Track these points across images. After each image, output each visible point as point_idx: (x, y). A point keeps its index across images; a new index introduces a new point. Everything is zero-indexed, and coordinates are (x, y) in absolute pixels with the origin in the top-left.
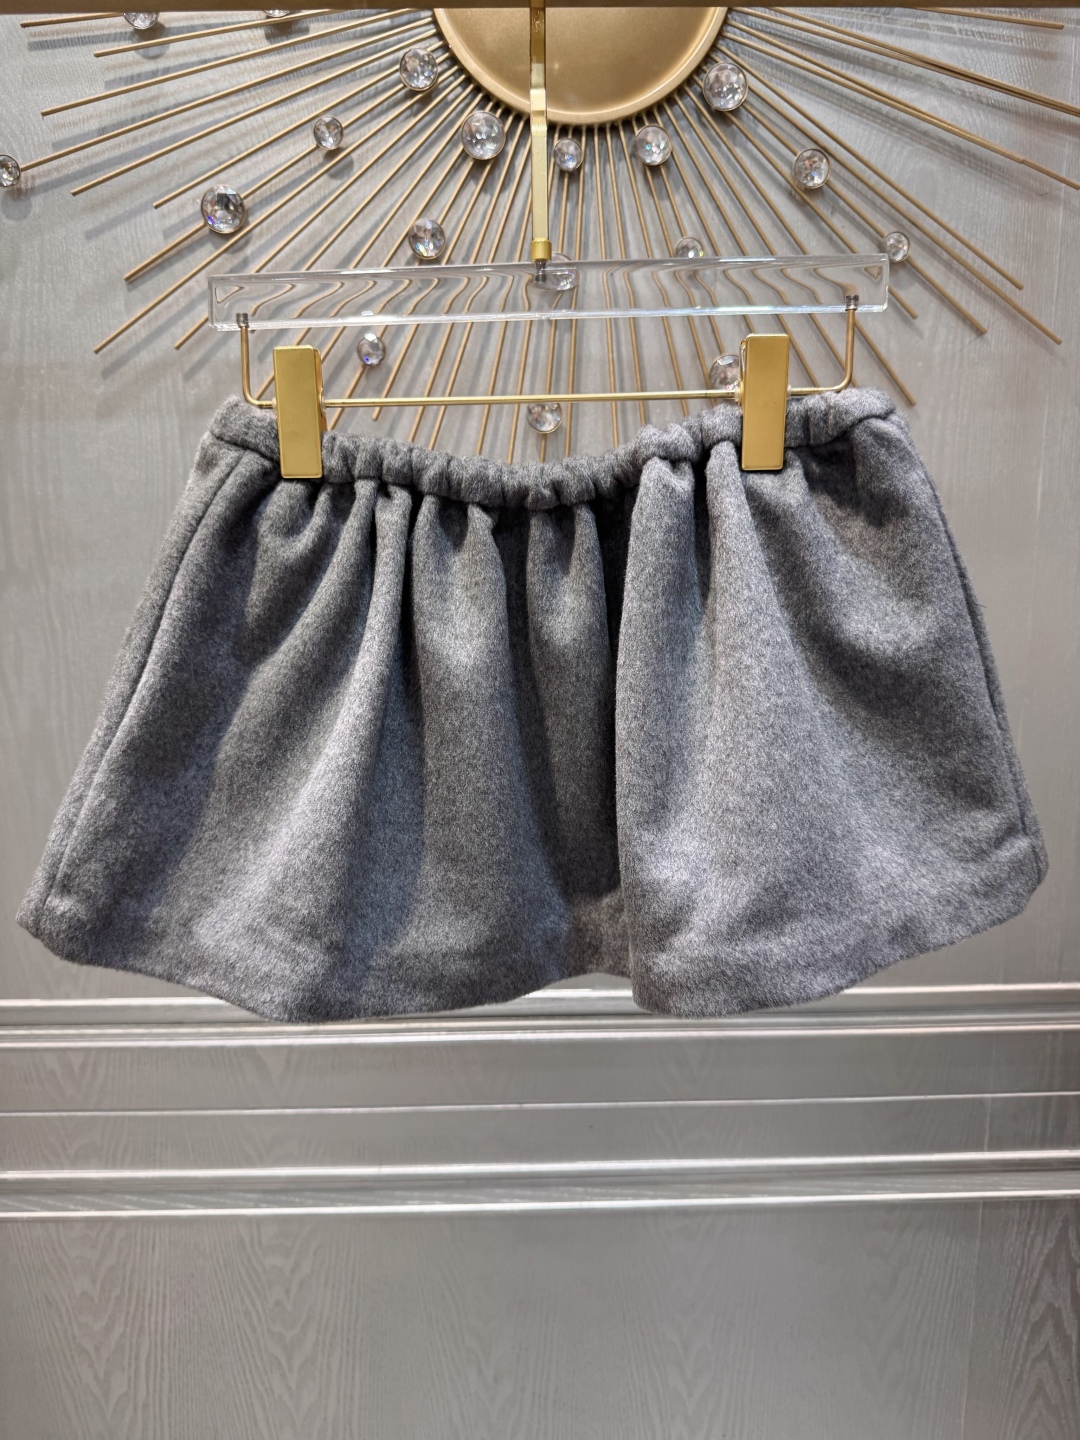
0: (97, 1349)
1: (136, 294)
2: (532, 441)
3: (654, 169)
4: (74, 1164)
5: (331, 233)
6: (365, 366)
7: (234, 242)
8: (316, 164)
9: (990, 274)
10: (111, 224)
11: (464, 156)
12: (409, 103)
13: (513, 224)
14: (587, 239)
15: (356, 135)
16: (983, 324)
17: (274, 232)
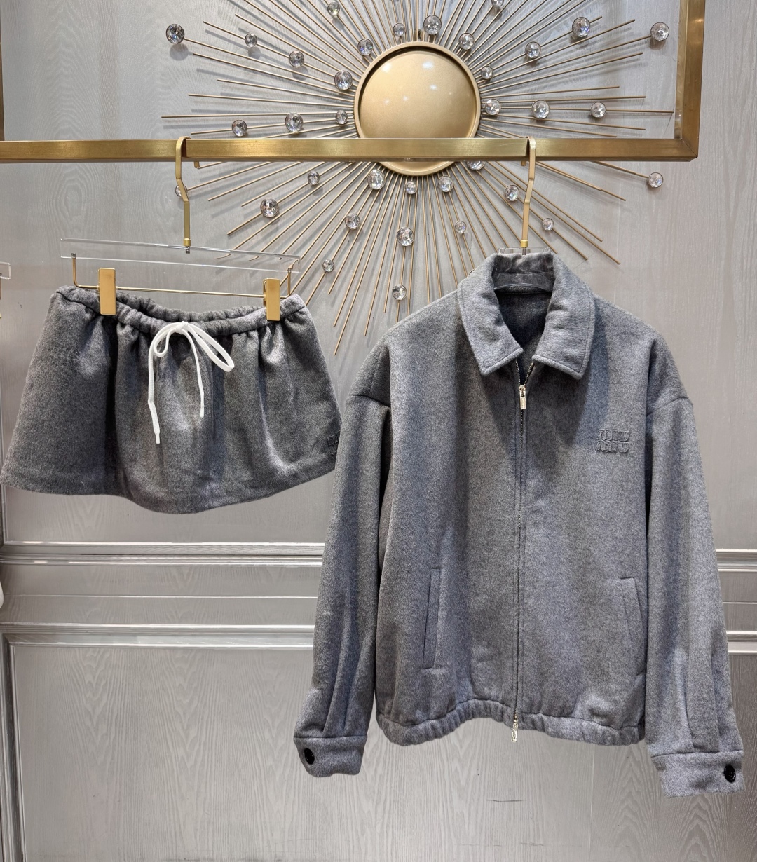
0: (184, 714)
1: (231, 240)
2: (394, 303)
3: (447, 193)
4: (180, 623)
5: (314, 217)
6: (326, 272)
7: (274, 220)
8: (307, 189)
9: (589, 236)
10: (222, 212)
11: (368, 187)
12: (346, 166)
13: (388, 214)
14: (418, 221)
15: (324, 178)
16: (587, 257)
17: (289, 216)
